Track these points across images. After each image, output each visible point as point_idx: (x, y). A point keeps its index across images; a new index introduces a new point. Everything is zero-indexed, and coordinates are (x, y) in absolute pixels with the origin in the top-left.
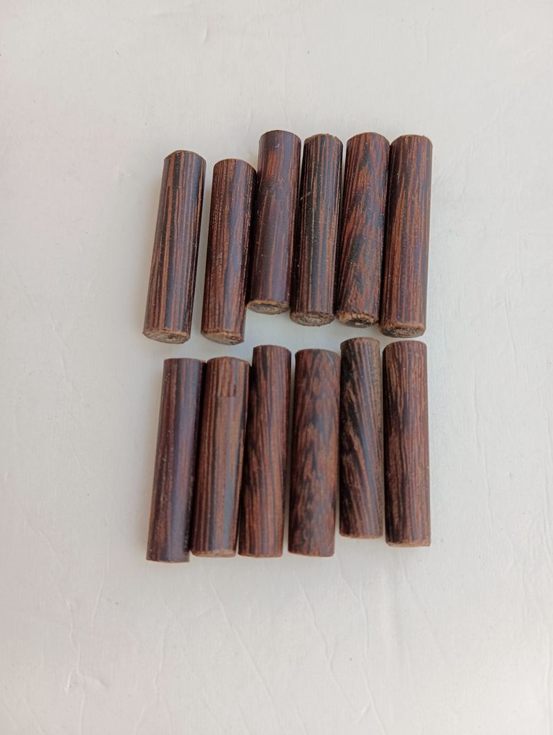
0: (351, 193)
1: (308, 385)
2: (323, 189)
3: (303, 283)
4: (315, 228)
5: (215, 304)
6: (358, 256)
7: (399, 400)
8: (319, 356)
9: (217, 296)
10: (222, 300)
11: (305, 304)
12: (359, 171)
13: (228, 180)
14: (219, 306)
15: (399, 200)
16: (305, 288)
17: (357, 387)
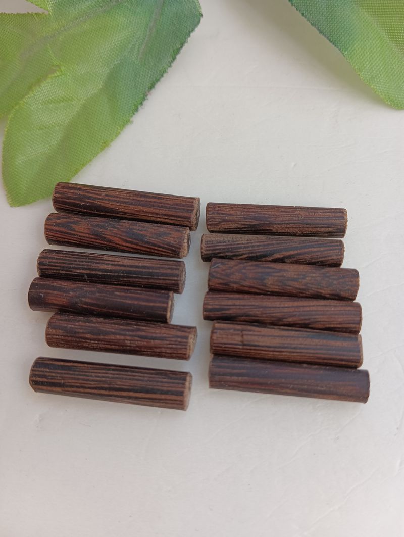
1: (235, 283)
2: (83, 265)
3: (157, 283)
4: (115, 273)
5: (168, 348)
6: (142, 235)
7: (248, 223)
8: (214, 274)
9: (161, 346)
10: (165, 342)
11: (173, 282)
12: (75, 231)
13: (64, 334)
14: (170, 344)
15: (102, 204)
16: (161, 282)
17: (237, 253)
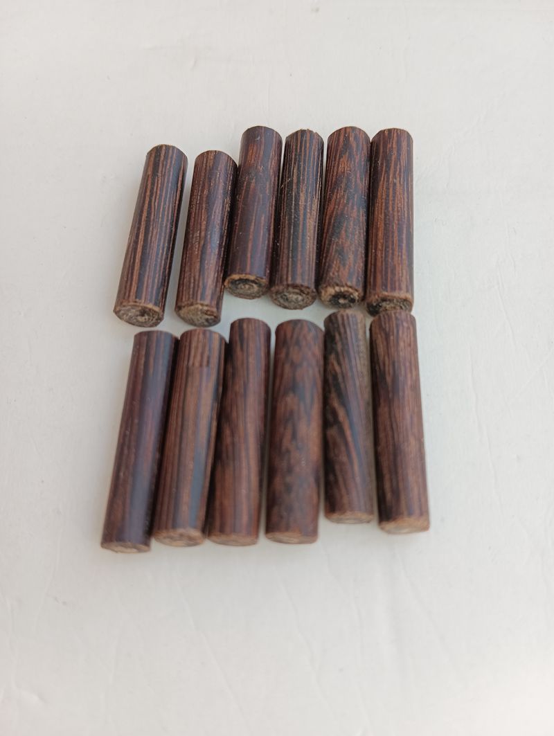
0: (332, 179)
1: (287, 354)
2: (303, 175)
3: (283, 258)
4: (295, 209)
5: (190, 278)
6: (339, 233)
7: (387, 369)
8: (299, 326)
9: (193, 270)
10: (197, 274)
11: (285, 277)
12: (339, 159)
13: (208, 168)
14: (194, 280)
15: (381, 183)
16: (285, 262)
17: (341, 357)
